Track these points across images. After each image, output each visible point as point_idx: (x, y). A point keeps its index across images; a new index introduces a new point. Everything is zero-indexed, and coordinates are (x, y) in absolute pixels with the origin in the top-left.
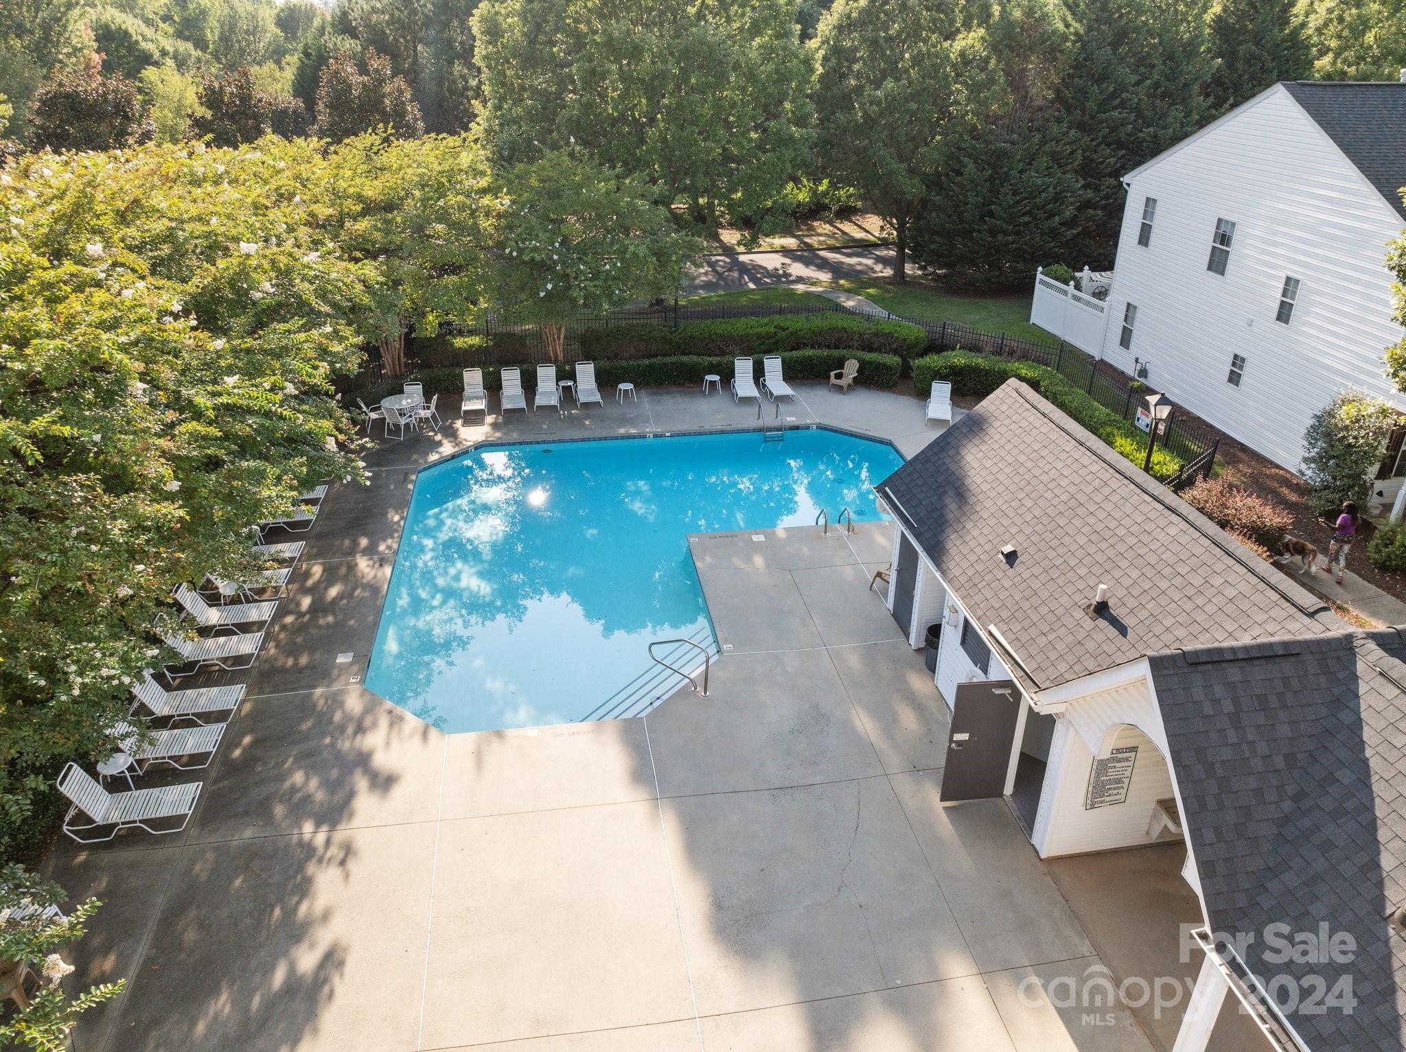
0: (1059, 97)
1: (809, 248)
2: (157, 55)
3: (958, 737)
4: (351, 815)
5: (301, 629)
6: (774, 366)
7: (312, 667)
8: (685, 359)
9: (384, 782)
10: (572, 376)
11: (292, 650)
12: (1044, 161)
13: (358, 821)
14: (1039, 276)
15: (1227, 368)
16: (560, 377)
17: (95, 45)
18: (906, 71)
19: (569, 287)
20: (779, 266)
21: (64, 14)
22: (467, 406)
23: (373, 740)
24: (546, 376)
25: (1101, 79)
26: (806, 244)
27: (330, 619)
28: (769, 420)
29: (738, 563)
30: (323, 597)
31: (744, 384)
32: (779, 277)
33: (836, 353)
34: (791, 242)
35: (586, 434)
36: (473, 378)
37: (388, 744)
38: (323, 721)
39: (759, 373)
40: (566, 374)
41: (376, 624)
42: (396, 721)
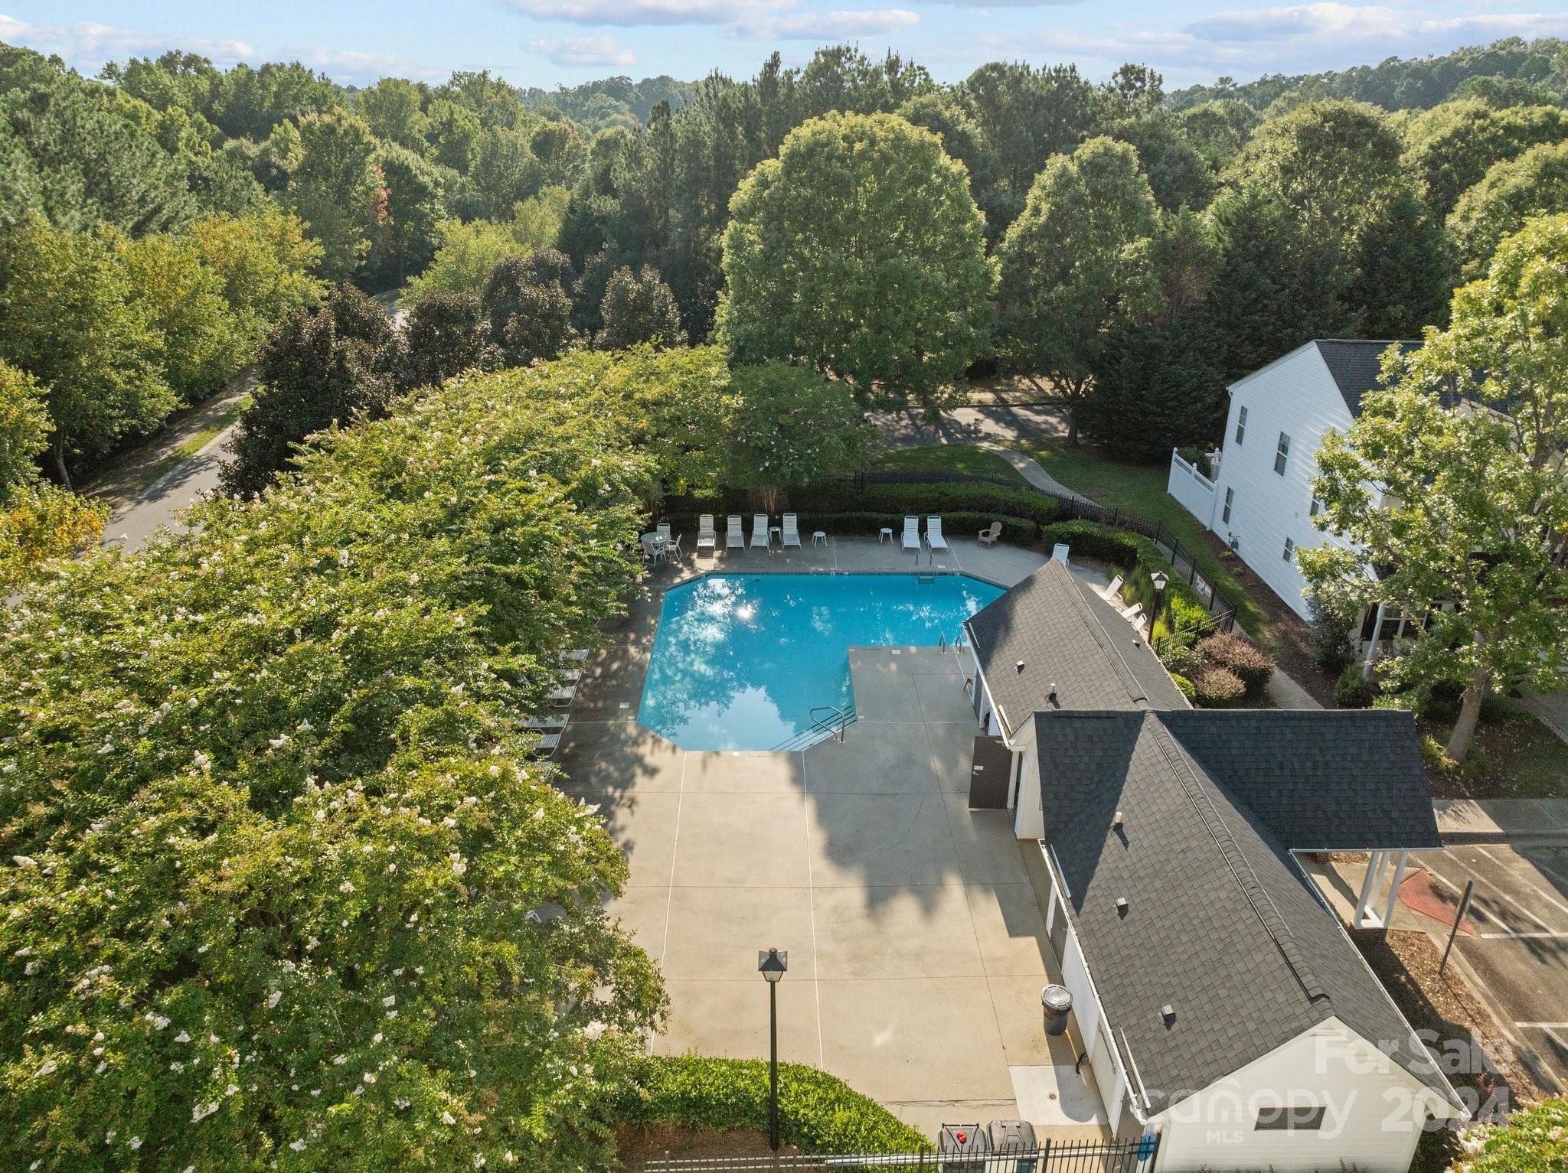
0: (1210, 300)
1: (1004, 403)
2: (431, 186)
3: (977, 768)
4: (634, 785)
5: (595, 687)
6: (934, 524)
7: (605, 709)
8: (867, 514)
9: (651, 772)
10: (780, 524)
11: (592, 698)
12: (1190, 356)
13: (637, 789)
14: (1175, 455)
15: (1283, 548)
16: (771, 523)
17: (384, 184)
18: (1076, 276)
19: (781, 464)
20: (972, 421)
21: (363, 158)
22: (701, 543)
23: (645, 750)
24: (761, 523)
25: (1247, 286)
26: (1003, 400)
27: (614, 682)
28: (923, 567)
29: (879, 666)
30: (608, 669)
31: (910, 537)
32: (969, 433)
33: (985, 515)
34: (988, 397)
35: (786, 570)
36: (707, 522)
37: (652, 753)
38: (614, 738)
39: (923, 529)
40: (775, 522)
41: (642, 687)
42: (656, 741)
